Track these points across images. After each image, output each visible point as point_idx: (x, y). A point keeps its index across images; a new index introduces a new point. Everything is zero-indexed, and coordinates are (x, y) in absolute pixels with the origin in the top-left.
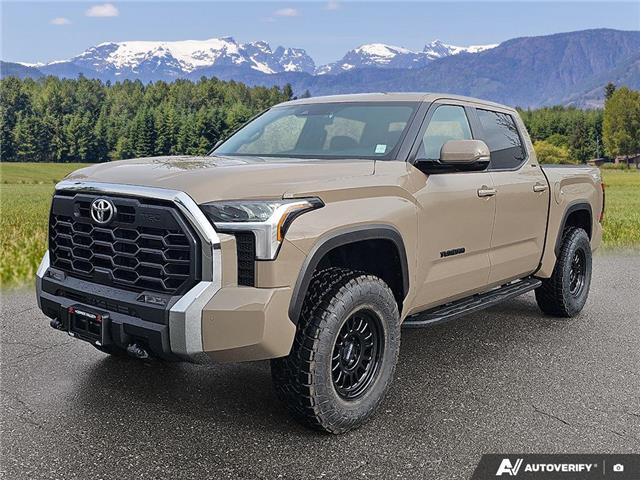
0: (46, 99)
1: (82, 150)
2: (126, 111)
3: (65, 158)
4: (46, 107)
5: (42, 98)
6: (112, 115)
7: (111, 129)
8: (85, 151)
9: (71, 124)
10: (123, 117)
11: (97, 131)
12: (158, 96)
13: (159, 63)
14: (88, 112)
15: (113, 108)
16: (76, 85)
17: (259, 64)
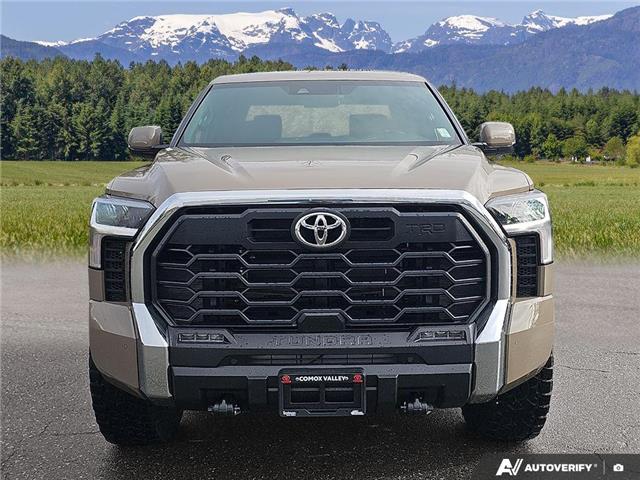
0: (52, 84)
1: (94, 145)
2: (148, 98)
3: (74, 156)
4: (52, 93)
5: (46, 84)
6: (131, 103)
7: (130, 120)
8: (99, 146)
9: (82, 114)
10: (144, 105)
11: (113, 122)
12: (186, 80)
13: (204, 40)
14: (102, 99)
15: (132, 95)
16: (88, 67)
17: (324, 41)
